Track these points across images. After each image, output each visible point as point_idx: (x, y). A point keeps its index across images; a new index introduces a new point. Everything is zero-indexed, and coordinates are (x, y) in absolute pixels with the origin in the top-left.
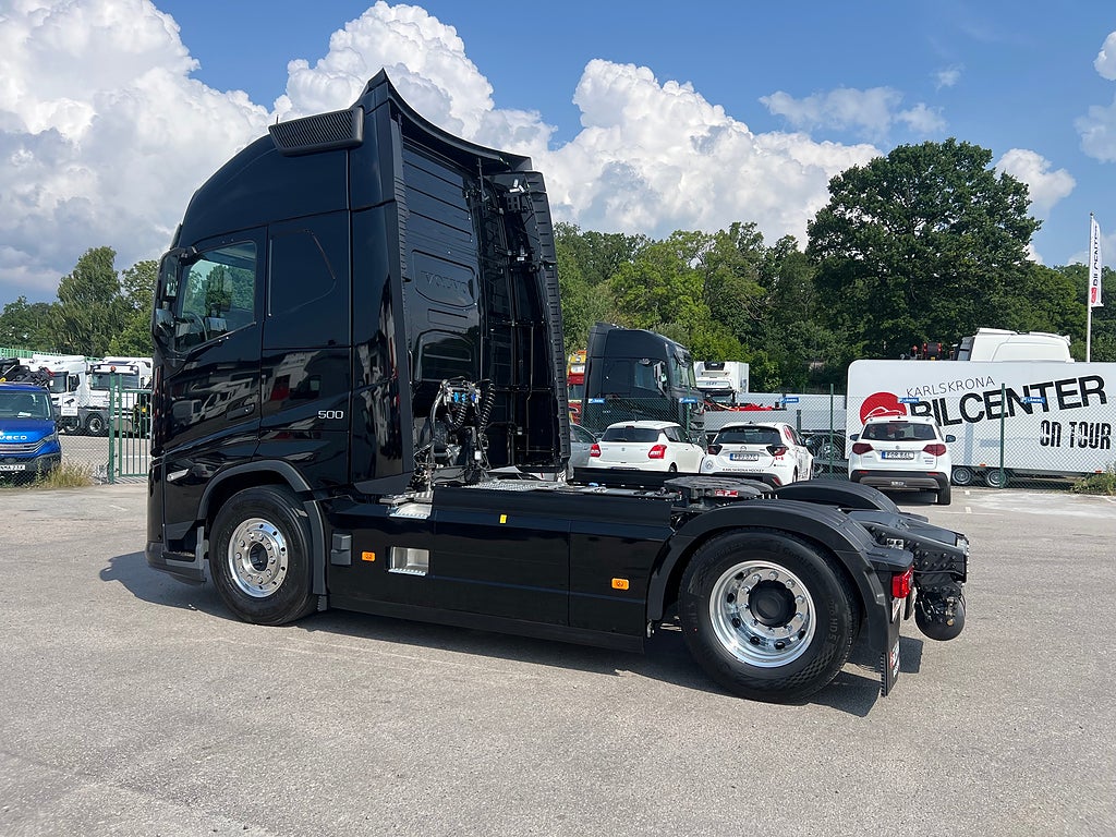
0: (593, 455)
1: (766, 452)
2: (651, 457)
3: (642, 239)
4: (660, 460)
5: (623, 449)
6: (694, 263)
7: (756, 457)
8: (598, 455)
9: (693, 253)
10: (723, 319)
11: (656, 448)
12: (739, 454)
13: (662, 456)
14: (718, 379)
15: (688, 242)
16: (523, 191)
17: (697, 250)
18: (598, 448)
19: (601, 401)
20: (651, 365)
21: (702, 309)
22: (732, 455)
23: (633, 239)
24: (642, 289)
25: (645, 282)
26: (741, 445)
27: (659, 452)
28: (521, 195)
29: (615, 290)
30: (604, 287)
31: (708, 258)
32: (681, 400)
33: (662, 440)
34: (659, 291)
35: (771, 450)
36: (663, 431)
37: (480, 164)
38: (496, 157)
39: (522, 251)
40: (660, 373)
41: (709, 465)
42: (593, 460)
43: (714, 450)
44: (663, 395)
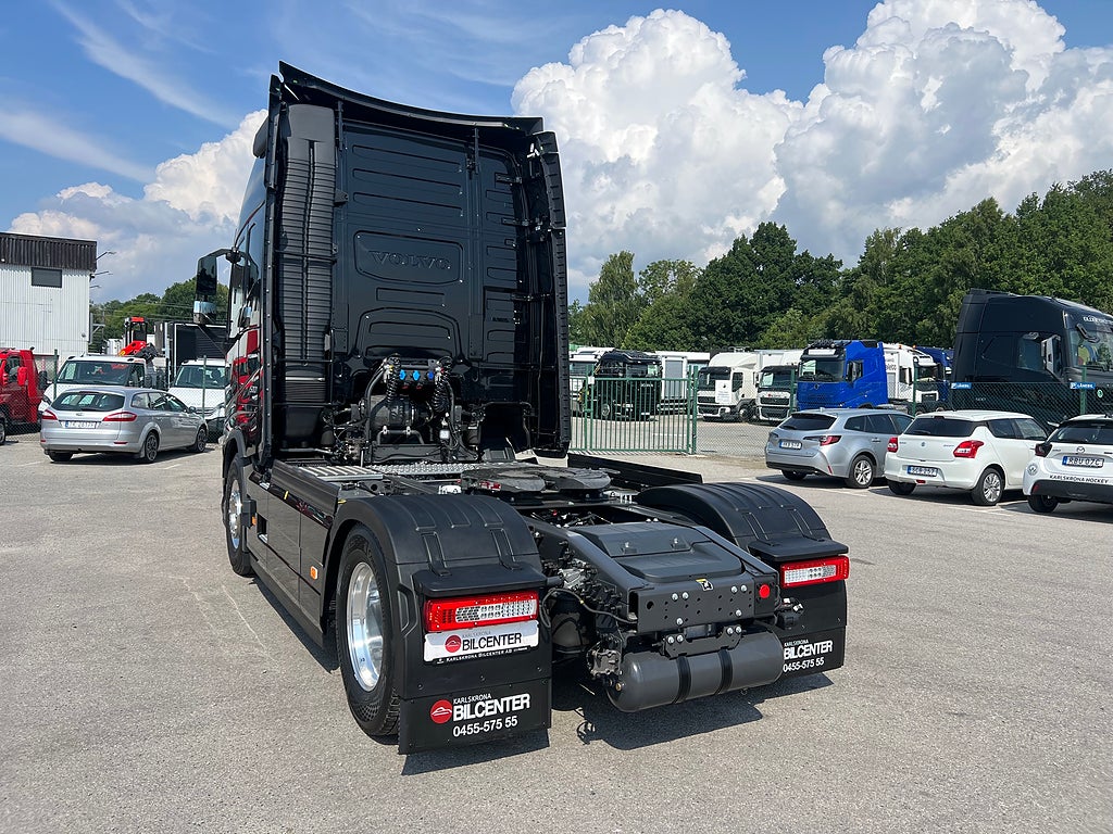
0: (890, 450)
2: (957, 455)
4: (969, 460)
5: (923, 444)
7: (1100, 463)
8: (895, 450)
11: (963, 445)
12: (1077, 457)
13: (972, 454)
16: (538, 154)
18: (895, 441)
19: (966, 386)
20: (1039, 340)
22: (1065, 458)
26: (1078, 445)
27: (973, 448)
28: (536, 160)
32: (1073, 385)
33: (980, 434)
36: (986, 423)
37: (476, 136)
38: (499, 124)
39: (537, 220)
40: (1050, 350)
41: (1032, 470)
42: (889, 455)
43: (1043, 451)
44: (1055, 380)
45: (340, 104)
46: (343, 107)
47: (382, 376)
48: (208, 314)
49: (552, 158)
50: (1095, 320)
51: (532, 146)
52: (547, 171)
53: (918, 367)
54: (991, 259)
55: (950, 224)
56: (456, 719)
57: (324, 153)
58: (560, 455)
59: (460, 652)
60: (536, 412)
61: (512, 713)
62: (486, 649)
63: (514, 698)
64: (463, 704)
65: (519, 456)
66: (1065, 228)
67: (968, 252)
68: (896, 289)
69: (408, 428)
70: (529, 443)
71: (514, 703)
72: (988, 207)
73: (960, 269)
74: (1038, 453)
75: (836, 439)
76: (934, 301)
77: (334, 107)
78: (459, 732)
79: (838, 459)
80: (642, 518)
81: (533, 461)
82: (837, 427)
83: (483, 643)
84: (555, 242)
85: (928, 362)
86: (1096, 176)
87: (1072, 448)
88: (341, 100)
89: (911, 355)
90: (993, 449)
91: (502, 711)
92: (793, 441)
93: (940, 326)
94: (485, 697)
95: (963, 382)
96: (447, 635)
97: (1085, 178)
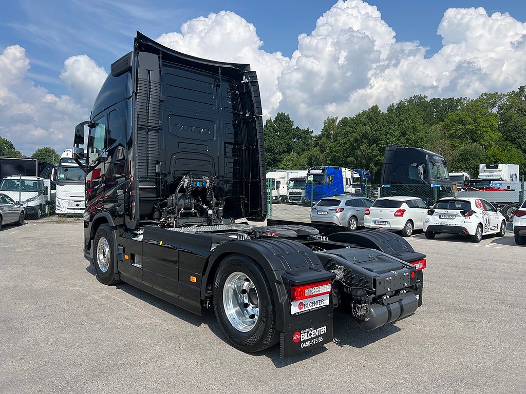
0: (366, 214)
1: (460, 214)
2: (396, 216)
3: (465, 99)
4: (401, 217)
5: (381, 211)
6: (495, 110)
7: (454, 217)
8: (368, 214)
9: (493, 105)
10: (513, 141)
11: (398, 211)
12: (445, 215)
13: (402, 215)
14: (494, 174)
15: (489, 99)
16: (247, 81)
17: (496, 102)
18: (368, 210)
19: (389, 186)
20: (417, 166)
21: (497, 135)
22: (440, 216)
23: (459, 100)
24: (461, 126)
25: (462, 122)
26: (445, 210)
28: (246, 83)
29: (445, 128)
30: (438, 127)
31: (502, 107)
32: (432, 185)
33: (404, 206)
34: (470, 127)
35: (463, 213)
36: (406, 202)
37: (220, 71)
38: (230, 66)
39: (247, 111)
40: (422, 171)
41: (427, 221)
42: (366, 216)
43: (431, 213)
44: (424, 183)
45: (160, 53)
46: (162, 54)
47: (183, 184)
48: (79, 154)
49: (255, 83)
50: (437, 158)
51: (244, 77)
52: (252, 89)
53: (353, 178)
54: (376, 131)
55: (359, 116)
56: (302, 340)
57: (154, 76)
58: (262, 220)
59: (303, 309)
60: (248, 200)
61: (321, 335)
62: (312, 307)
63: (321, 329)
64: (304, 333)
65: (237, 221)
66: (406, 119)
67: (368, 128)
68: (338, 144)
69: (193, 209)
70: (243, 215)
71: (321, 331)
72: (375, 109)
73: (364, 135)
74: (429, 214)
75: (342, 210)
76: (354, 149)
77: (158, 54)
78: (303, 345)
79: (343, 218)
80: (344, 247)
81: (246, 223)
82: (342, 205)
83: (311, 305)
84: (257, 122)
85: (357, 176)
86: (415, 97)
87: (443, 211)
88: (161, 51)
89: (350, 173)
90: (410, 213)
91: (317, 335)
92: (323, 211)
93: (357, 160)
94: (311, 329)
95: (387, 184)
96: (299, 302)
97: (411, 98)
